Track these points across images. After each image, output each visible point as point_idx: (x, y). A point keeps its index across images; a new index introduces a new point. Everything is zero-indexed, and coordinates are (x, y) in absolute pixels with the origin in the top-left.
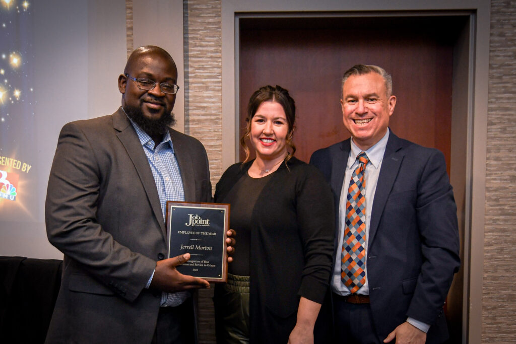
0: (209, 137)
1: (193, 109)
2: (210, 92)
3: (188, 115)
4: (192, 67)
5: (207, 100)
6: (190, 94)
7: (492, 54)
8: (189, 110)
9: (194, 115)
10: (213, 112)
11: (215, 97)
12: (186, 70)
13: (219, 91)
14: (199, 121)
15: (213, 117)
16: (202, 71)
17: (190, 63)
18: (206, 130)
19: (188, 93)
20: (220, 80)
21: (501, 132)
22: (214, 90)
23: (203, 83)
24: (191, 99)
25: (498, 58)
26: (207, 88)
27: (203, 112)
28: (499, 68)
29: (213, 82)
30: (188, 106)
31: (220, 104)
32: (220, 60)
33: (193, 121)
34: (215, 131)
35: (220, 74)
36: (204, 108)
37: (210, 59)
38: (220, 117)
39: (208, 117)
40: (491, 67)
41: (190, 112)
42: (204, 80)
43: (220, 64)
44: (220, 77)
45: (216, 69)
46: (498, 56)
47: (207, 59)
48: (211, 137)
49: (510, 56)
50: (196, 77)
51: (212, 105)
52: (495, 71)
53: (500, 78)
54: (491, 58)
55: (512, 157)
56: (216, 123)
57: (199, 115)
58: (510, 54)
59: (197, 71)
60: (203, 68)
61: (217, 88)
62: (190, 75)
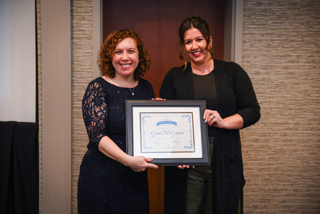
0: (85, 47)
1: (76, 31)
2: (86, 21)
3: (73, 34)
4: (75, 6)
5: (84, 26)
6: (74, 22)
7: (245, 3)
8: (73, 31)
9: (77, 34)
10: (88, 33)
11: (89, 24)
12: (72, 8)
13: (91, 21)
14: (79, 38)
15: (87, 36)
16: (81, 9)
17: (74, 4)
18: (83, 43)
19: (73, 21)
20: (92, 14)
21: (250, 47)
22: (88, 20)
23: (82, 16)
24: (74, 25)
25: (249, 5)
26: (84, 19)
27: (82, 33)
28: (249, 11)
29: (88, 16)
30: (73, 29)
31: (91, 29)
32: (92, 3)
33: (76, 38)
34: (88, 44)
35: (92, 11)
36: (82, 30)
37: (86, 2)
38: (92, 36)
39: (85, 36)
40: (244, 10)
41: (74, 33)
42: (82, 14)
43: (92, 5)
44: (91, 13)
45: (89, 8)
46: (248, 4)
47: (84, 2)
48: (86, 47)
49: (255, 4)
50: (77, 12)
51: (87, 28)
52: (246, 12)
53: (250, 16)
54: (244, 5)
55: (256, 61)
56: (89, 39)
57: (79, 34)
58: (255, 3)
59: (78, 9)
60: (82, 7)
61: (90, 19)
62: (74, 11)
